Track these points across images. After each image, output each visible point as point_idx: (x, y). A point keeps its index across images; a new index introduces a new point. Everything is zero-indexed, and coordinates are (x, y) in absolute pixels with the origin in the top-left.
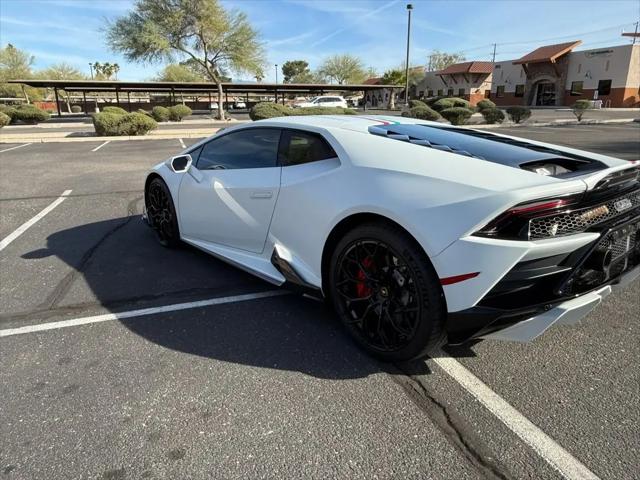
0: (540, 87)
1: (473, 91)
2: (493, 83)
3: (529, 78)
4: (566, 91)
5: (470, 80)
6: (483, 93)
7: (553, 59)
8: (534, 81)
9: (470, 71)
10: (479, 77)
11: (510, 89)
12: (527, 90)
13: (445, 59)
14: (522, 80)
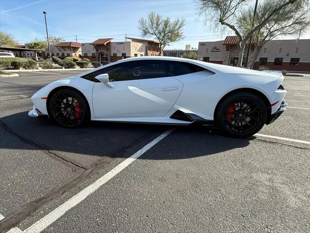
0: (102, 54)
1: (73, 54)
2: (82, 52)
3: (97, 50)
4: (111, 57)
5: (71, 49)
6: (78, 55)
7: (105, 44)
8: (99, 52)
9: (71, 46)
10: (75, 49)
11: (90, 55)
12: (97, 55)
13: (55, 39)
14: (95, 52)
